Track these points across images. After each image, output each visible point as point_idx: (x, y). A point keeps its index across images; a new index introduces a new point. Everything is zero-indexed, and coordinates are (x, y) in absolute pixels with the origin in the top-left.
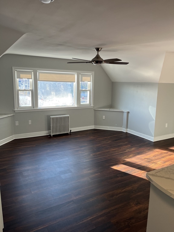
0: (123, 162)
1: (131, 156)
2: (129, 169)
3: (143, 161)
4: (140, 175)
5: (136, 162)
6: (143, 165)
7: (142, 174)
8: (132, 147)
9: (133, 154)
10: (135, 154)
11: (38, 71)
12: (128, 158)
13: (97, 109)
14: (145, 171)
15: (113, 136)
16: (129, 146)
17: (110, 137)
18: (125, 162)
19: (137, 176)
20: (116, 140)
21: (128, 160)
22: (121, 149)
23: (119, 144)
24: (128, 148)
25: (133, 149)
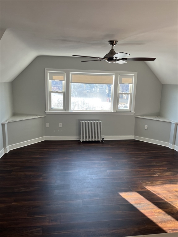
0: (140, 190)
1: (158, 183)
2: (143, 201)
3: (171, 194)
4: (151, 215)
5: (159, 194)
6: (166, 201)
7: (156, 214)
8: (167, 171)
9: (162, 180)
10: (164, 182)
11: (70, 72)
12: (151, 185)
13: (139, 117)
14: (163, 210)
15: (151, 152)
16: (165, 168)
17: (146, 152)
18: (143, 190)
19: (146, 215)
20: (151, 158)
21: (149, 188)
22: (150, 170)
23: (152, 164)
24: (161, 171)
25: (167, 174)
